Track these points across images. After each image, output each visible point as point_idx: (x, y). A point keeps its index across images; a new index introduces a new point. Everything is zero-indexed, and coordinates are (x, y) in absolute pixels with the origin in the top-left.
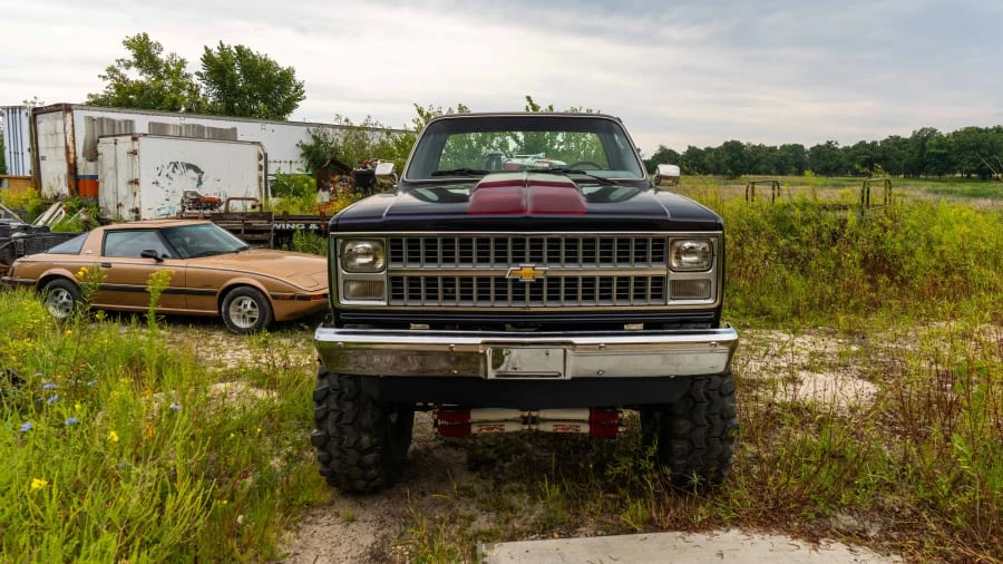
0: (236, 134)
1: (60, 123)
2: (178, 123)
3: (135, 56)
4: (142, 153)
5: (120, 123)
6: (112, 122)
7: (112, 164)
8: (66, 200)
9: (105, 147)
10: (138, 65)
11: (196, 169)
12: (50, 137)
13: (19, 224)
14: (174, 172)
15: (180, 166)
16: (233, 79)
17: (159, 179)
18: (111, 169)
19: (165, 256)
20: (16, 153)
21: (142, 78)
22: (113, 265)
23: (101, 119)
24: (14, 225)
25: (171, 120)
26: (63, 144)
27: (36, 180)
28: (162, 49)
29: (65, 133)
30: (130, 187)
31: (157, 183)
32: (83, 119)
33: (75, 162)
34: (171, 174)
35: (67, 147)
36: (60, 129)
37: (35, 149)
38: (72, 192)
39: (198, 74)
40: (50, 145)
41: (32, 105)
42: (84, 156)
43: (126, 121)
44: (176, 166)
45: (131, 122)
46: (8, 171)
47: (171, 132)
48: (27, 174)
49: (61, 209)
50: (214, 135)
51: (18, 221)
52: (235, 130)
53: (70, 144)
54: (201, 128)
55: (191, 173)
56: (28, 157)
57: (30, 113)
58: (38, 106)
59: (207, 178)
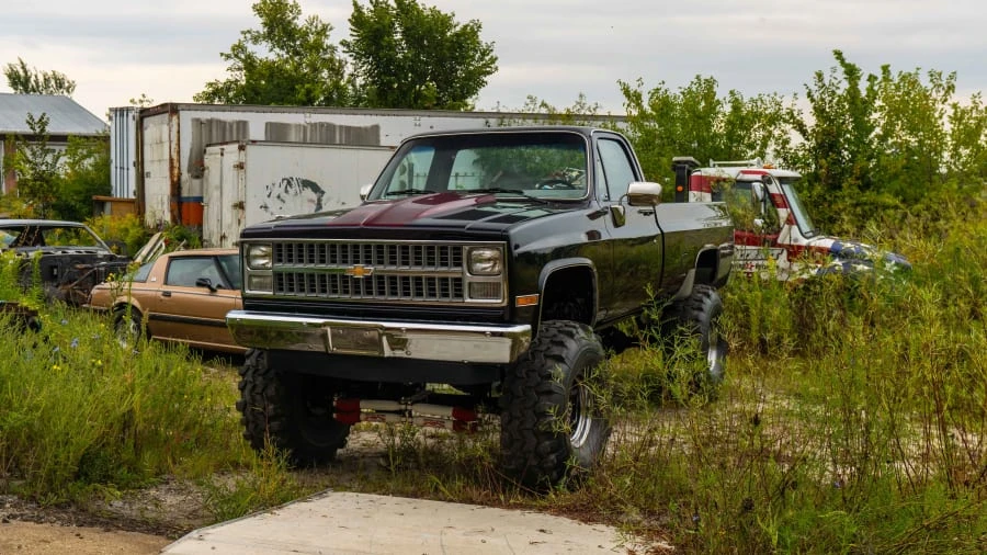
0: (378, 136)
1: (165, 128)
2: (302, 123)
3: (265, 24)
4: (249, 167)
5: (231, 125)
6: (222, 124)
7: (217, 182)
8: (168, 229)
9: (211, 159)
10: (269, 36)
11: (315, 188)
12: (155, 146)
13: (106, 253)
14: (286, 191)
15: (294, 183)
16: (392, 47)
17: (269, 202)
18: (216, 187)
19: (219, 287)
20: (122, 168)
21: (272, 57)
22: (173, 294)
23: (210, 122)
24: (101, 253)
25: (294, 118)
26: (167, 157)
27: (139, 204)
28: (299, 13)
29: (170, 142)
30: (235, 211)
31: (266, 207)
32: (190, 123)
33: (179, 179)
34: (283, 195)
35: (171, 160)
36: (165, 137)
37: (140, 164)
38: (174, 219)
39: (344, 43)
40: (156, 158)
41: (139, 106)
42: (189, 171)
43: (238, 123)
44: (289, 183)
45: (245, 124)
46: (113, 192)
47: (293, 137)
48: (132, 197)
49: (162, 242)
50: (348, 137)
51: (105, 249)
52: (376, 128)
53: (175, 156)
54: (331, 128)
55: (309, 193)
56: (133, 171)
57: (137, 115)
58: (146, 105)
59: (329, 199)
